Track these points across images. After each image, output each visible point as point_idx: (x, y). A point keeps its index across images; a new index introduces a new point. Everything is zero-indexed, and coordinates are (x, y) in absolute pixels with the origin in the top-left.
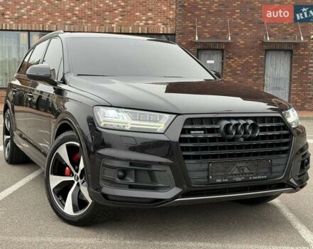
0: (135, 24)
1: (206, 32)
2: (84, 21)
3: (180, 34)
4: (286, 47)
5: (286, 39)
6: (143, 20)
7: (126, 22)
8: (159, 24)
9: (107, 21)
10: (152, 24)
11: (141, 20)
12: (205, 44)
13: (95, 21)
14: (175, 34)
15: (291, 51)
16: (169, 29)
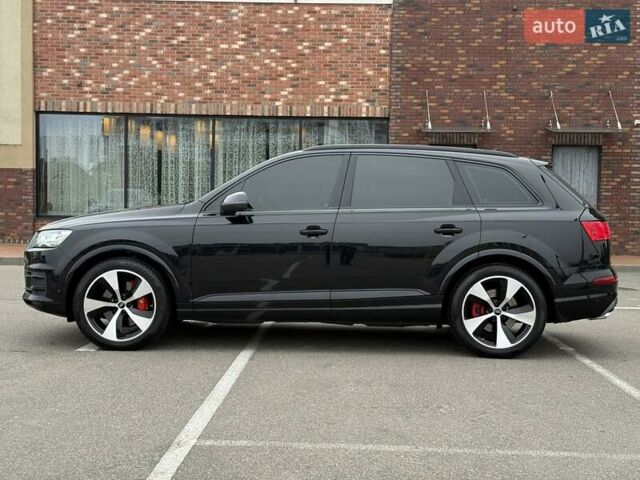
0: (318, 100)
1: (444, 114)
2: (225, 96)
3: (398, 117)
4: (589, 141)
5: (588, 125)
6: (331, 94)
7: (301, 96)
8: (360, 101)
9: (267, 96)
10: (347, 101)
11: (328, 94)
12: (444, 135)
13: (245, 96)
14: (388, 119)
15: (599, 148)
16: (378, 109)
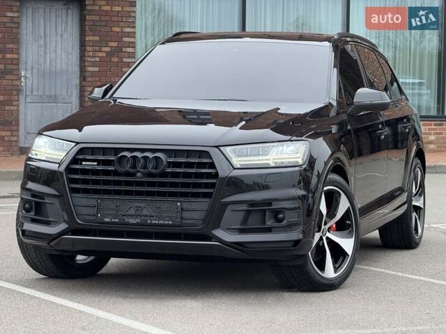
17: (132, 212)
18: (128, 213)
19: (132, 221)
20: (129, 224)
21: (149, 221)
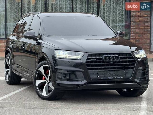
17: (110, 75)
18: (109, 75)
19: (110, 78)
20: (109, 79)
21: (116, 78)
